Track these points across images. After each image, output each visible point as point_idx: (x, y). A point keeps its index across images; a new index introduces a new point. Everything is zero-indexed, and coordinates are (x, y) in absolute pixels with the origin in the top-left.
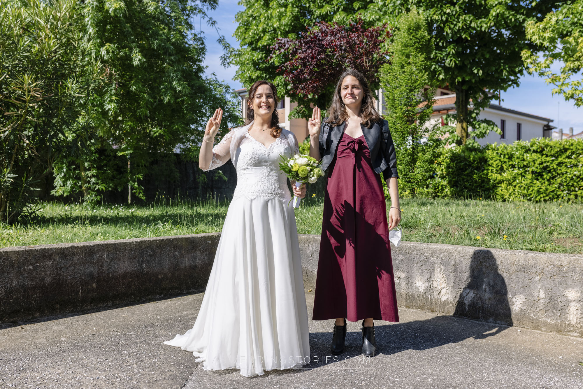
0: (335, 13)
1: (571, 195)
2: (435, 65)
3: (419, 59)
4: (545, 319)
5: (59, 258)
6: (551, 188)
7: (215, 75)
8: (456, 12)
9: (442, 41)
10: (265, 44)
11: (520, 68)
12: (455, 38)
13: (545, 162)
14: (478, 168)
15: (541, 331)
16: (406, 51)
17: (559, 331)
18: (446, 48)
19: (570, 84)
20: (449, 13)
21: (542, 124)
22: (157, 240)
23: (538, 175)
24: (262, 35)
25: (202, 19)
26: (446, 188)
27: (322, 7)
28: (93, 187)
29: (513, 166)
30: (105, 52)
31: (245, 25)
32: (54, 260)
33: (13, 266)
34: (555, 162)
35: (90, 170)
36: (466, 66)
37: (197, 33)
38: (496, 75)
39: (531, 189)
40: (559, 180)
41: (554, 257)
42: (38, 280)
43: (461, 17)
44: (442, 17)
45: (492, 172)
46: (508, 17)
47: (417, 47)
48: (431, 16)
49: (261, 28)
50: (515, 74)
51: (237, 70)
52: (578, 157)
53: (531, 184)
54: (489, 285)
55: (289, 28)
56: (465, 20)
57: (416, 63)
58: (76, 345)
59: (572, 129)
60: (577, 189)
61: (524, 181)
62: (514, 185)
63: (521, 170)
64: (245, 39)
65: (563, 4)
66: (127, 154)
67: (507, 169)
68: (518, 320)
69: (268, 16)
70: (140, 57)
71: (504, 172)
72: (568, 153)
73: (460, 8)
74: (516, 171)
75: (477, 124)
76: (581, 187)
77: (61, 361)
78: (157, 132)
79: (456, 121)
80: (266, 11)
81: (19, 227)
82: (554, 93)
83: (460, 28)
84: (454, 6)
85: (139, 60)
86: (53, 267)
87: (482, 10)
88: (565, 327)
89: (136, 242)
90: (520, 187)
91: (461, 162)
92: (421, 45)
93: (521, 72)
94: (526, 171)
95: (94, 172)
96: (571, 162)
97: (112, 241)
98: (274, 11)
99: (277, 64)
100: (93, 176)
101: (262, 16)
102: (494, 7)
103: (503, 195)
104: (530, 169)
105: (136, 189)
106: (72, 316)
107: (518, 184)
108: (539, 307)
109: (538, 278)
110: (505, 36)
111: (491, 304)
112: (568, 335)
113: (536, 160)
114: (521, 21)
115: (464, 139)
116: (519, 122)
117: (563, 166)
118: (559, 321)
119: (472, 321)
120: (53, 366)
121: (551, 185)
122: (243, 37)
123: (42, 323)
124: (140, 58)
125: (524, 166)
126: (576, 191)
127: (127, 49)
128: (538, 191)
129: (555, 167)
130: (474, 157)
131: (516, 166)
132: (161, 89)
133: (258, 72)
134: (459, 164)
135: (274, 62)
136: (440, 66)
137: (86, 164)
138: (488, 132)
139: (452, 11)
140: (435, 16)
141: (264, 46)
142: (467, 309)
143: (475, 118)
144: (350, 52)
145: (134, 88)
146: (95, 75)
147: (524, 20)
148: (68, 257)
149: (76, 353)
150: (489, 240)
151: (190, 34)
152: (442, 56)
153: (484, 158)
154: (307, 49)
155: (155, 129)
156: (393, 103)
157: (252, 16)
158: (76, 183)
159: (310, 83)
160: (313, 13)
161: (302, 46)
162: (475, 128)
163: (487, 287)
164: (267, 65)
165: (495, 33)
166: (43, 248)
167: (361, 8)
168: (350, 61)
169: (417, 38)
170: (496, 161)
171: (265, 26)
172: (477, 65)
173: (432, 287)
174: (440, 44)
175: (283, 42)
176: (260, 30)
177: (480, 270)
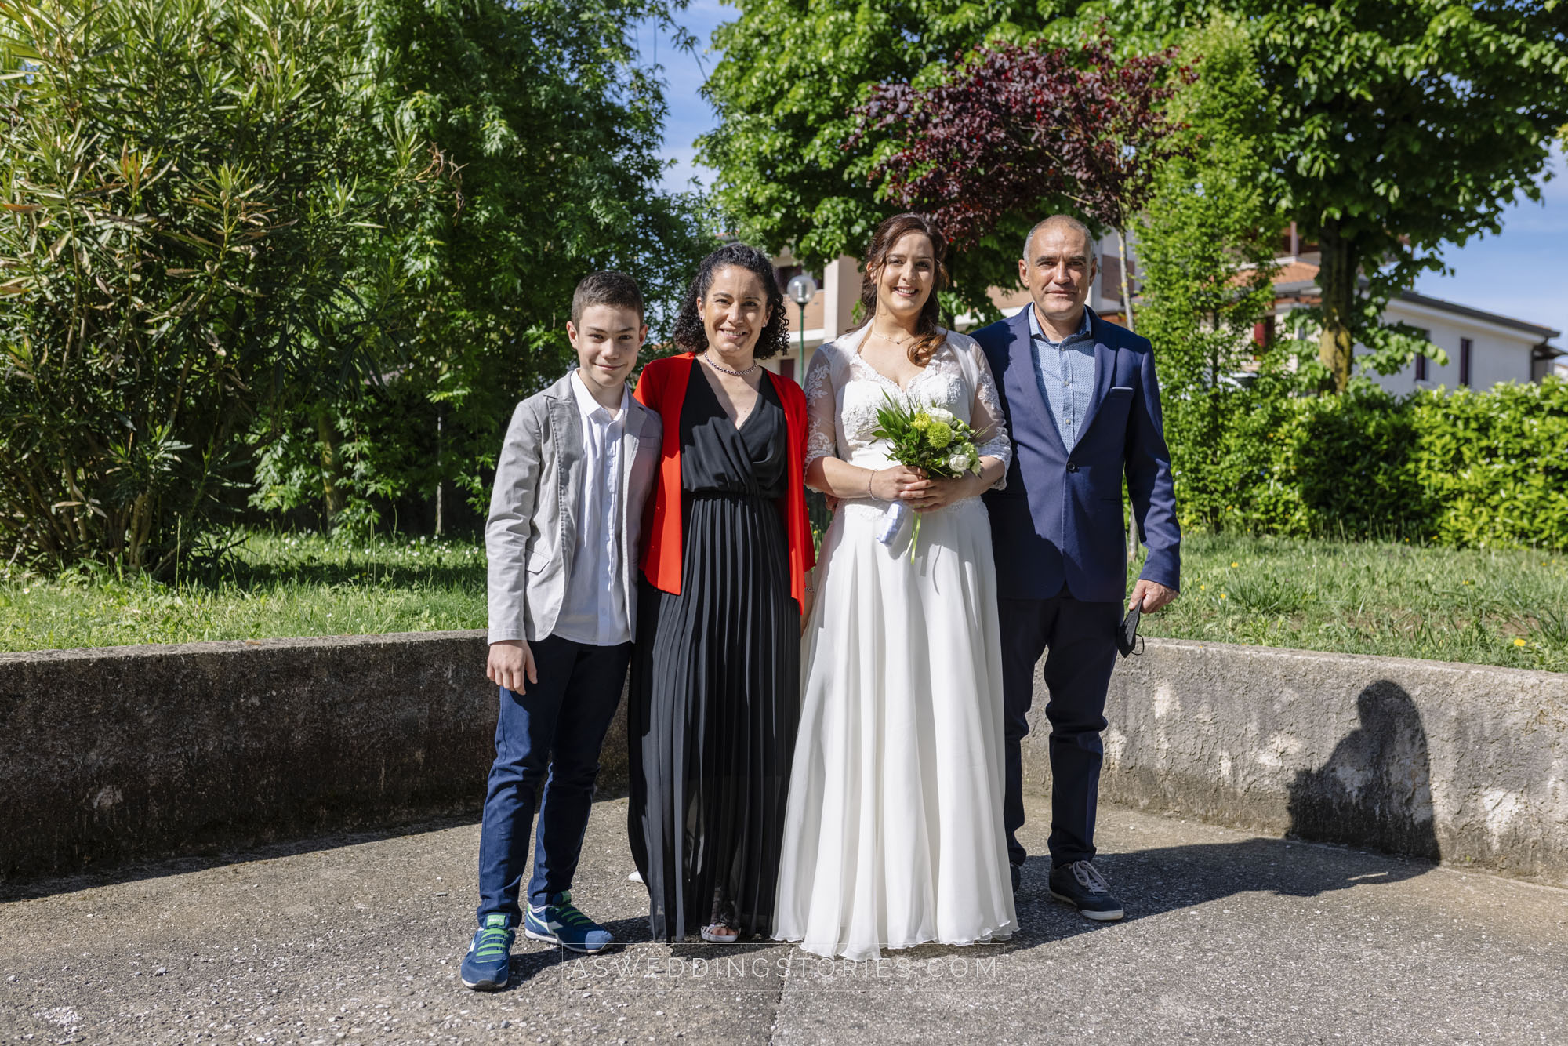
0: (986, 27)
2: (1269, 171)
3: (1237, 151)
5: (330, 676)
7: (698, 184)
8: (1333, 24)
9: (1290, 106)
10: (795, 110)
11: (1506, 182)
12: (1327, 99)
14: (1388, 457)
16: (1199, 131)
18: (1300, 123)
20: (1312, 28)
21: (1528, 342)
23: (1562, 478)
24: (786, 85)
25: (660, 31)
26: (1296, 509)
27: (953, 9)
28: (359, 486)
29: (1491, 453)
30: (413, 114)
31: (739, 59)
32: (317, 681)
33: (208, 696)
35: (353, 440)
36: (1355, 176)
37: (644, 71)
38: (1438, 202)
39: (1542, 516)
42: (273, 736)
43: (1346, 39)
44: (1292, 37)
45: (1430, 467)
46: (1480, 39)
47: (1231, 119)
48: (1262, 34)
49: (783, 66)
50: (1491, 201)
51: (714, 180)
53: (1543, 503)
55: (862, 67)
56: (1357, 47)
57: (1227, 163)
58: (403, 924)
61: (1522, 492)
62: (1493, 503)
63: (1513, 461)
64: (738, 95)
66: (456, 398)
67: (1473, 460)
69: (803, 34)
70: (503, 130)
71: (1465, 467)
73: (1343, 13)
74: (1499, 466)
75: (1380, 334)
77: (380, 971)
78: (539, 337)
79: (1319, 326)
80: (800, 20)
81: (194, 589)
83: (1346, 70)
84: (1327, 10)
85: (502, 138)
86: (312, 701)
87: (1404, 22)
90: (1510, 510)
91: (1341, 438)
92: (1243, 112)
93: (1507, 192)
94: (1528, 466)
95: (365, 444)
97: (463, 632)
98: (821, 21)
99: (825, 164)
100: (362, 456)
101: (786, 35)
102: (1438, 12)
103: (1459, 531)
104: (1541, 462)
105: (476, 496)
106: (364, 841)
107: (1503, 501)
110: (1459, 95)
113: (1559, 436)
114: (1513, 51)
115: (1343, 375)
116: (1468, 336)
119: (1512, 881)
120: (361, 987)
122: (732, 91)
123: (287, 859)
124: (505, 132)
125: (1523, 451)
127: (467, 108)
128: (1562, 523)
130: (1379, 425)
131: (1500, 452)
132: (557, 221)
133: (773, 186)
134: (1335, 445)
135: (816, 160)
136: (1279, 176)
137: (342, 424)
138: (1411, 356)
139: (1322, 23)
140: (1273, 35)
141: (790, 116)
142: (1496, 846)
143: (1374, 318)
144: (1077, 123)
145: (483, 216)
146: (401, 171)
147: (1521, 50)
148: (353, 675)
149: (414, 949)
150: (1547, 651)
151: (624, 72)
152: (1288, 149)
153: (1407, 427)
154: (957, 114)
155: (533, 331)
156: (1163, 271)
157: (759, 34)
158: (312, 476)
159: (957, 210)
160: (926, 26)
161: (941, 106)
162: (1373, 345)
163: (1560, 785)
164: (796, 169)
165: (1430, 84)
166: (288, 646)
167: (1060, 14)
168: (1075, 150)
169: (1231, 94)
170: (1443, 436)
171: (796, 60)
172: (1383, 171)
173: (1386, 783)
174: (1286, 113)
175: (890, 94)
176: (781, 73)
177: (1538, 736)
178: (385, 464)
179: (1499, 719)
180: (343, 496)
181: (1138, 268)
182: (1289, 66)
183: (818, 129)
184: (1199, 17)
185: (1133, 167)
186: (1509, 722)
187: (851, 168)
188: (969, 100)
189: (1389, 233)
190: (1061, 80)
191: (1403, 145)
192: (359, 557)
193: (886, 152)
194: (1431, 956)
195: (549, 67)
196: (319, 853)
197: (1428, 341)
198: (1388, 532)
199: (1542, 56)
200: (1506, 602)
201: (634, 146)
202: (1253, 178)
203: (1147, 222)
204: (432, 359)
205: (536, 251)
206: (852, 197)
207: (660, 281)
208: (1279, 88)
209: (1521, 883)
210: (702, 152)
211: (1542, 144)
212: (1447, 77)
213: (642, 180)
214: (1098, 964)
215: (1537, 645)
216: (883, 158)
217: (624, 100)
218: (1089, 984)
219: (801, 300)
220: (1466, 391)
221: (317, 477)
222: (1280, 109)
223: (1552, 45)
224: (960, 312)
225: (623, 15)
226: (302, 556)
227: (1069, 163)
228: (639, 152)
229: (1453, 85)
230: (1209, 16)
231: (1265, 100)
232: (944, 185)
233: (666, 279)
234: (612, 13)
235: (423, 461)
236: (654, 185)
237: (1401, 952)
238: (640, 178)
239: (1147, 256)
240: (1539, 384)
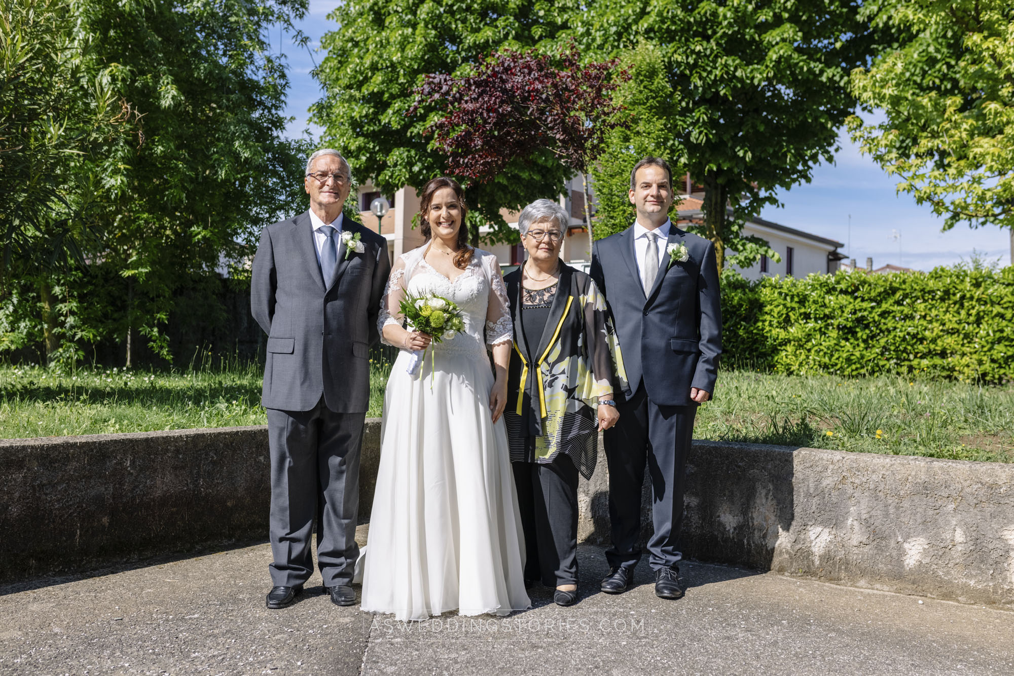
0: (498, 43)
1: (901, 366)
2: (674, 140)
3: (655, 126)
4: (964, 580)
5: (39, 466)
6: (869, 355)
7: (310, 134)
8: (712, 50)
9: (686, 100)
10: (376, 90)
11: (814, 151)
12: (708, 96)
13: (860, 310)
14: (746, 319)
15: (958, 601)
16: (632, 113)
17: (991, 602)
18: (692, 111)
19: (927, 176)
20: (700, 52)
21: (826, 250)
22: (225, 434)
23: (848, 332)
24: (370, 74)
25: (284, 31)
27: (478, 30)
28: (69, 333)
29: (807, 316)
30: (109, 79)
31: (339, 56)
32: (29, 470)
34: (876, 310)
35: (65, 302)
36: (725, 144)
37: (273, 58)
38: (774, 162)
39: (836, 355)
40: (883, 342)
41: (983, 468)
43: (719, 60)
44: (687, 58)
45: (771, 325)
46: (798, 64)
47: (651, 106)
48: (669, 55)
49: (367, 62)
50: (805, 163)
51: (322, 134)
52: (914, 302)
53: (837, 347)
54: (859, 519)
55: (419, 64)
56: (726, 65)
57: (649, 134)
58: (88, 642)
59: (870, 261)
60: (912, 357)
61: (824, 341)
62: (808, 348)
63: (820, 322)
64: (338, 79)
65: (884, 48)
66: (141, 274)
67: (796, 321)
68: (913, 583)
69: (381, 41)
70: (174, 92)
71: (792, 325)
72: (898, 295)
73: (718, 44)
74: (811, 324)
75: (741, 243)
76: (917, 353)
78: (199, 233)
80: (379, 32)
82: (901, 189)
83: (718, 78)
84: (708, 42)
85: (173, 98)
86: (25, 484)
87: (753, 51)
88: (1002, 594)
89: (187, 436)
90: (818, 352)
92: (658, 102)
93: (814, 158)
94: (828, 325)
95: (74, 305)
96: (902, 312)
97: (138, 434)
98: (393, 33)
99: (395, 126)
100: (72, 313)
101: (370, 41)
102: (773, 46)
103: (788, 364)
104: (835, 322)
105: (154, 341)
106: (63, 582)
107: (814, 346)
108: (953, 558)
109: (951, 506)
110: (786, 98)
111: (863, 555)
112: (1008, 609)
113: (846, 307)
114: (817, 72)
116: (791, 246)
117: (890, 318)
118: (991, 584)
119: (827, 584)
121: (869, 350)
122: (334, 76)
124: (176, 94)
125: (825, 315)
126: (910, 360)
127: (149, 76)
128: (848, 360)
129: (877, 318)
130: (740, 299)
131: (812, 316)
132: (212, 155)
133: (361, 139)
135: (389, 123)
136: (680, 143)
137: (57, 290)
138: (759, 257)
139: (705, 49)
140: (676, 56)
141: (372, 94)
142: (817, 563)
143: (737, 232)
144: (557, 103)
145: (159, 149)
146: (100, 116)
147: (822, 72)
148: (56, 465)
149: (95, 660)
150: (846, 439)
151: (259, 57)
152: (685, 126)
153: (757, 300)
154: (480, 95)
155: (194, 229)
156: (610, 200)
157: (352, 40)
158: (35, 326)
159: (480, 156)
160: (461, 40)
161: (470, 90)
162: (736, 250)
163: (855, 522)
164: (376, 128)
165: (769, 91)
166: (8, 445)
167: (545, 37)
168: (555, 120)
169: (651, 91)
170: (778, 306)
171: (376, 58)
172: (742, 142)
173: (751, 524)
174: (684, 104)
175: (437, 80)
176: (366, 66)
177: (842, 492)
178: (89, 318)
179: (819, 481)
180: (58, 340)
181: (594, 198)
182: (686, 75)
183: (391, 103)
184: (631, 42)
185: (592, 132)
186: (824, 484)
187: (412, 129)
188: (488, 86)
189: (745, 180)
190: (546, 76)
191: (754, 127)
192: (67, 383)
193: (435, 119)
194: (781, 635)
195: (208, 52)
196: (29, 592)
197: (769, 247)
198: (747, 365)
199: (834, 75)
200: (820, 408)
201: (266, 107)
202: (665, 143)
203: (599, 169)
204: (126, 247)
205: (197, 175)
206: (413, 148)
207: (283, 198)
208: (680, 88)
209: (832, 585)
210: (314, 115)
211: (834, 129)
212: (779, 86)
213: (272, 130)
214: (572, 650)
215: (840, 435)
216: (432, 123)
217: (259, 77)
218: (566, 664)
219: (379, 214)
220: (792, 278)
221: (39, 327)
222: (680, 101)
223: (839, 69)
224: (482, 224)
225: (260, 20)
226: (25, 381)
227: (552, 129)
228: (269, 112)
229: (782, 91)
230: (637, 42)
231: (671, 95)
232: (472, 140)
233: (287, 197)
234: (252, 18)
235: (116, 315)
236: (280, 134)
237: (762, 633)
238: (270, 129)
239: (600, 190)
240: (834, 274)
